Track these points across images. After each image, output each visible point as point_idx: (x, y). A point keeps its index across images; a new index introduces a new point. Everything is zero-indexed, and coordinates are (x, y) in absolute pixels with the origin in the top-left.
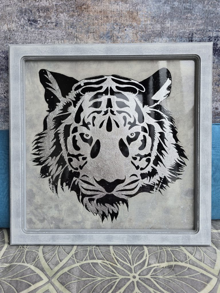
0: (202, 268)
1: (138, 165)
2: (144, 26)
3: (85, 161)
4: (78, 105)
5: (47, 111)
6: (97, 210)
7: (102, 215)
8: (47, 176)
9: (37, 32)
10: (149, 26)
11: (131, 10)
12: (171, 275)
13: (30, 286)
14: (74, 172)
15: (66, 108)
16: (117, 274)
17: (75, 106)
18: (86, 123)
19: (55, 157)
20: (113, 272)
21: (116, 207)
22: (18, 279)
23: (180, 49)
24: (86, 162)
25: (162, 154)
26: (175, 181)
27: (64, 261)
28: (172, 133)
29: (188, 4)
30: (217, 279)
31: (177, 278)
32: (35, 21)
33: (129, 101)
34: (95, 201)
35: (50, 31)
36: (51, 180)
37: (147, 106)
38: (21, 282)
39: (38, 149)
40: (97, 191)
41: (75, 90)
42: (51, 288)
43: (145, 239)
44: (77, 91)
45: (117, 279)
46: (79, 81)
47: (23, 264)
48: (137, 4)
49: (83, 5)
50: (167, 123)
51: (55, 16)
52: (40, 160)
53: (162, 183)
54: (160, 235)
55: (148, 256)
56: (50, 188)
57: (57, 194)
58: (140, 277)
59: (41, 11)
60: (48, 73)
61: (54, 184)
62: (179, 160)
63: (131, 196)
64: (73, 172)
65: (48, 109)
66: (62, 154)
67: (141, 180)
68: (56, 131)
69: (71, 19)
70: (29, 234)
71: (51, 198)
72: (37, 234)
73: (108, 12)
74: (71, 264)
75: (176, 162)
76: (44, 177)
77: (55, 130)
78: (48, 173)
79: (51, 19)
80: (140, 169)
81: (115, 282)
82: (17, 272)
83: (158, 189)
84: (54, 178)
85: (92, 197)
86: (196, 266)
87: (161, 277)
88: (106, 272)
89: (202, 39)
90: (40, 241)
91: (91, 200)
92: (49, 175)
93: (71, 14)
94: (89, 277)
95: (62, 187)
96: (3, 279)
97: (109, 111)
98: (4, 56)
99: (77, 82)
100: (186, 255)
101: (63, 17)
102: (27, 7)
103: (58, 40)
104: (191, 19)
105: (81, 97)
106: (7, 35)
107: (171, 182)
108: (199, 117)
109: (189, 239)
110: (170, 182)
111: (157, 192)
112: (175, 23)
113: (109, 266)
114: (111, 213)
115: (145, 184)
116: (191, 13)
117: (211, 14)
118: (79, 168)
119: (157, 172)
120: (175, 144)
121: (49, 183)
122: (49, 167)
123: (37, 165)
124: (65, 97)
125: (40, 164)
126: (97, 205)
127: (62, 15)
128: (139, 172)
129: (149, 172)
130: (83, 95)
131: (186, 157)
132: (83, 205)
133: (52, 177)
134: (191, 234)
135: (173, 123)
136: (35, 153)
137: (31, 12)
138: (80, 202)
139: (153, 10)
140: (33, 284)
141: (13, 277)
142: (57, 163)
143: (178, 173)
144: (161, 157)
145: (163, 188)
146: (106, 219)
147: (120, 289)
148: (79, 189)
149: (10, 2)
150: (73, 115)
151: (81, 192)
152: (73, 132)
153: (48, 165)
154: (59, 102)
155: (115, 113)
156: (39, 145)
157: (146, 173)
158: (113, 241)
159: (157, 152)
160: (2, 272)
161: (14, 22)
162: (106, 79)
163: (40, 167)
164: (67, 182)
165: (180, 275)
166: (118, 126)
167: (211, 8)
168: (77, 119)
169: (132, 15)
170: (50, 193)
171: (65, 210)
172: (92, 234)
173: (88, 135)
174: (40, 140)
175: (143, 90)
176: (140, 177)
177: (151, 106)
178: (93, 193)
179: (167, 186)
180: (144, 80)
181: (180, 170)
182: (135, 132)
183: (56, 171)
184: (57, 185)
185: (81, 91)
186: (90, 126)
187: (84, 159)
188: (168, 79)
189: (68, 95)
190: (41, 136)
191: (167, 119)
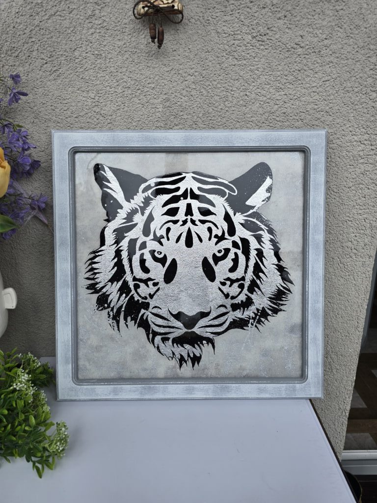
1: (228, 293)
3: (156, 288)
4: (147, 212)
5: (105, 220)
6: (173, 352)
7: (179, 360)
8: (105, 308)
14: (142, 302)
15: (130, 216)
17: (143, 214)
18: (158, 236)
19: (116, 282)
21: (198, 348)
23: (284, 139)
24: (158, 290)
25: (259, 278)
26: (277, 314)
28: (272, 249)
33: (215, 207)
34: (170, 341)
36: (111, 314)
37: (240, 213)
39: (92, 273)
40: (173, 327)
41: (143, 192)
43: (237, 391)
44: (146, 194)
46: (148, 179)
50: (266, 237)
52: (96, 287)
53: (260, 316)
54: (257, 385)
56: (110, 324)
57: (119, 332)
60: (106, 169)
61: (116, 318)
62: (282, 286)
63: (218, 334)
64: (140, 302)
65: (107, 218)
66: (125, 279)
67: (231, 313)
68: (118, 247)
70: (83, 386)
71: (112, 338)
72: (94, 386)
75: (278, 289)
76: (102, 310)
77: (116, 246)
78: (107, 304)
83: (255, 324)
84: (115, 310)
85: (166, 336)
90: (97, 395)
91: (164, 340)
92: (109, 307)
95: (125, 323)
97: (189, 220)
99: (146, 181)
105: (151, 201)
109: (294, 390)
110: (270, 315)
111: (253, 329)
114: (192, 356)
115: (236, 317)
118: (148, 297)
119: (253, 302)
120: (276, 265)
121: (109, 317)
122: (109, 295)
123: (92, 293)
124: (130, 202)
125: (96, 292)
126: (173, 346)
128: (228, 302)
129: (242, 301)
130: (154, 199)
131: (291, 282)
132: (155, 347)
134: (297, 383)
135: (274, 237)
136: (89, 277)
138: (150, 343)
142: (118, 291)
143: (281, 302)
144: (258, 282)
145: (261, 323)
146: (184, 364)
148: (149, 326)
150: (141, 226)
151: (151, 330)
152: (140, 249)
153: (107, 293)
154: (121, 207)
155: (197, 223)
156: (94, 266)
157: (238, 303)
158: (194, 394)
159: (252, 274)
162: (185, 177)
163: (96, 296)
164: (132, 316)
166: (201, 240)
168: (146, 231)
170: (110, 331)
171: (130, 354)
172: (167, 385)
173: (161, 253)
174: (96, 260)
175: (235, 192)
176: (230, 309)
177: (245, 214)
178: (167, 330)
179: (266, 321)
180: (236, 179)
181: (284, 299)
182: (223, 249)
183: (118, 302)
184: (119, 320)
185: (151, 194)
186: (164, 241)
187: (155, 284)
188: (268, 177)
189: (133, 199)
190: (97, 254)
191: (266, 231)
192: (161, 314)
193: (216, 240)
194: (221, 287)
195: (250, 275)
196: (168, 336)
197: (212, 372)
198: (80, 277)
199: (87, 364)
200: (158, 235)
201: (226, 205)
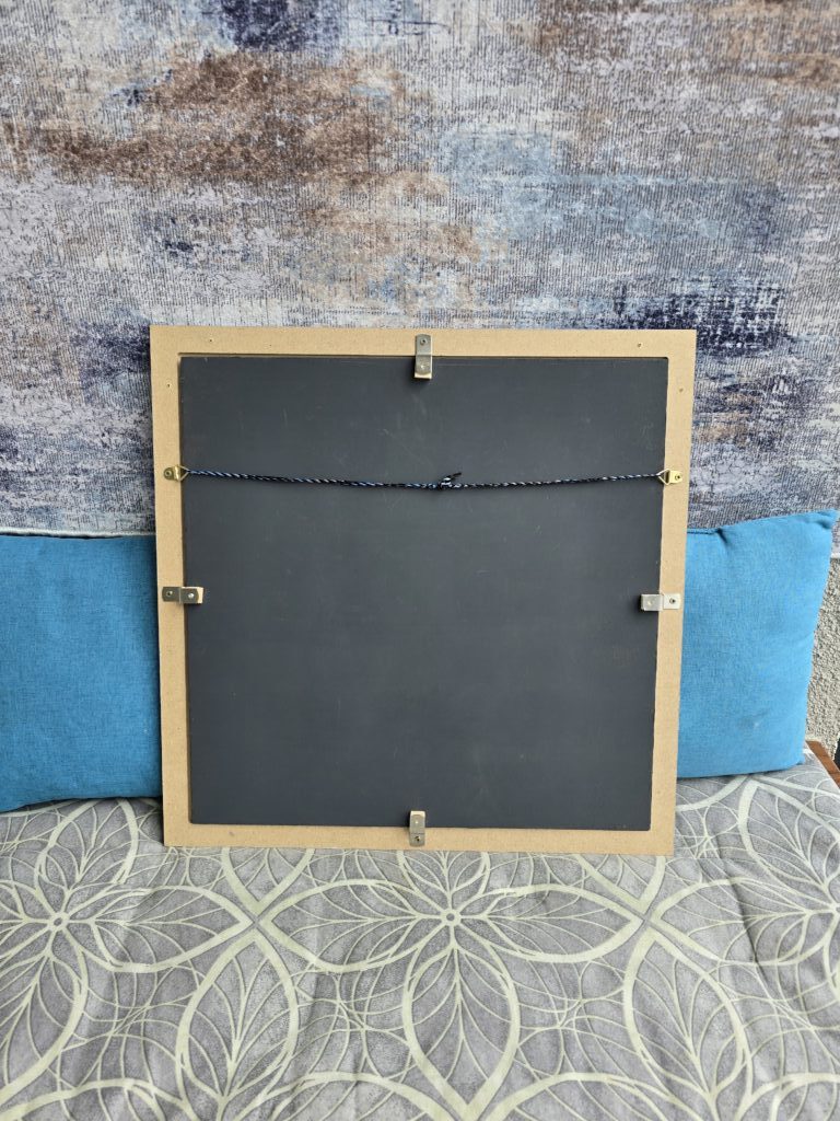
0: (612, 898)
2: (488, 266)
9: (190, 277)
10: (505, 266)
11: (452, 224)
12: (536, 914)
13: (211, 936)
16: (411, 911)
20: (401, 905)
22: (180, 922)
27: (286, 883)
29: (613, 208)
30: (640, 921)
31: (549, 921)
32: (185, 247)
35: (228, 273)
38: (188, 928)
42: (259, 939)
45: (410, 920)
47: (185, 888)
48: (471, 207)
49: (320, 207)
51: (241, 234)
55: (488, 870)
58: (464, 917)
59: (201, 221)
69: (287, 244)
73: (389, 226)
74: (304, 889)
79: (229, 241)
81: (405, 929)
82: (176, 906)
86: (600, 894)
87: (512, 918)
88: (387, 906)
89: (653, 301)
93: (285, 231)
94: (345, 917)
96: (145, 922)
98: (99, 337)
100: (580, 868)
101: (264, 237)
102: (163, 209)
103: (249, 297)
104: (621, 249)
106: (106, 282)
112: (576, 257)
113: (394, 892)
116: (620, 230)
117: (676, 234)
127: (260, 232)
137: (174, 222)
139: (516, 224)
140: (218, 932)
141: (167, 918)
147: (416, 941)
149: (114, 195)
160: (138, 907)
161: (126, 249)
165: (555, 914)
167: (676, 219)
169: (456, 236)
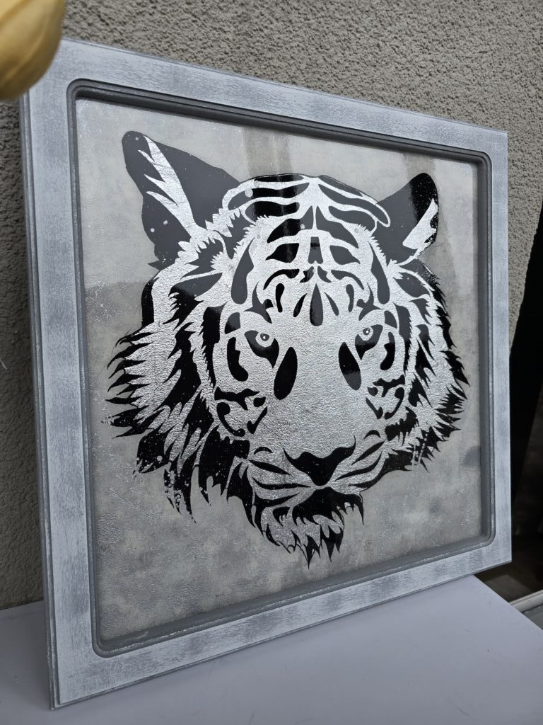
1: (380, 408)
3: (261, 409)
5: (152, 264)
6: (295, 535)
7: (307, 548)
8: (158, 465)
14: (235, 442)
17: (231, 254)
18: (262, 302)
19: (179, 405)
21: (337, 519)
24: (265, 412)
25: (424, 376)
26: (448, 436)
28: (440, 326)
33: (358, 247)
34: (290, 514)
36: (172, 475)
37: (396, 261)
39: (126, 386)
40: (294, 485)
41: (231, 207)
43: (407, 581)
44: (236, 211)
46: (240, 181)
50: (432, 304)
52: (137, 418)
53: (428, 444)
54: (433, 563)
56: (170, 500)
57: (191, 513)
60: (152, 146)
61: (182, 484)
64: (231, 442)
65: (156, 259)
67: (386, 443)
68: (182, 325)
70: (119, 656)
71: (175, 530)
72: (146, 648)
75: (448, 393)
76: (151, 469)
77: (178, 325)
78: (162, 455)
80: (383, 415)
83: (420, 458)
84: (180, 466)
85: (282, 505)
90: (155, 665)
91: (279, 514)
92: (166, 460)
95: (202, 492)
97: (316, 271)
99: (235, 184)
105: (248, 228)
107: (441, 438)
108: (490, 292)
110: (440, 440)
111: (418, 467)
114: (328, 536)
115: (394, 450)
118: (246, 430)
119: (417, 420)
120: (447, 353)
121: (166, 484)
122: (165, 435)
123: (127, 434)
124: (205, 227)
125: (137, 429)
126: (296, 523)
128: (382, 424)
129: (401, 420)
130: (253, 224)
131: (465, 381)
132: (262, 531)
133: (174, 467)
134: (483, 546)
136: (118, 396)
138: (253, 525)
142: (185, 423)
143: (453, 416)
144: (423, 383)
145: (428, 455)
146: (316, 555)
150: (227, 280)
151: (254, 497)
152: (228, 329)
153: (161, 431)
154: (187, 238)
155: (330, 276)
156: (131, 370)
157: (396, 424)
159: (415, 371)
162: (307, 185)
163: (135, 440)
164: (217, 475)
166: (336, 311)
168: (239, 292)
170: (172, 515)
171: (214, 556)
172: (294, 604)
173: (267, 337)
174: (133, 356)
175: (387, 223)
176: (384, 436)
177: (403, 264)
178: (283, 493)
179: (435, 450)
180: (388, 198)
181: (456, 410)
182: (372, 327)
183: (185, 446)
184: (189, 488)
185: (247, 212)
186: (272, 311)
187: (258, 402)
188: (433, 200)
189: (211, 220)
190: (135, 343)
191: (432, 294)
192: (271, 461)
193: (360, 309)
194: (370, 397)
195: (411, 374)
196: (286, 504)
197: (361, 558)
198: (96, 399)
199: (120, 601)
200: (262, 300)
201: (375, 244)
